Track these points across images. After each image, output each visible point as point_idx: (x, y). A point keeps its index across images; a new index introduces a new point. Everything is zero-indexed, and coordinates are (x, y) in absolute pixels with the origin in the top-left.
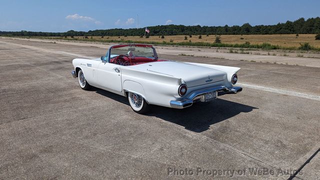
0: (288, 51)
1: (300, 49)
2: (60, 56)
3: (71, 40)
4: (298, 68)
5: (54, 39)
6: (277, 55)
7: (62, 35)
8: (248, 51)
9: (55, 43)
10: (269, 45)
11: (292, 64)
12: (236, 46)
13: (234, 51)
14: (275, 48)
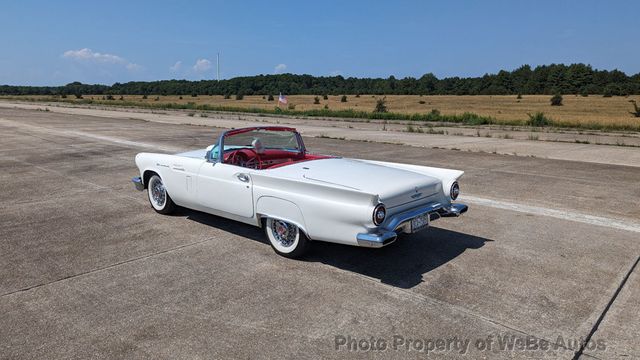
0: (509, 128)
1: (528, 124)
2: (75, 140)
3: (79, 103)
4: (535, 163)
5: (39, 100)
6: (494, 135)
7: (54, 92)
8: (441, 129)
9: (47, 110)
10: (475, 117)
11: (525, 155)
12: (416, 118)
13: (415, 128)
14: (485, 122)
